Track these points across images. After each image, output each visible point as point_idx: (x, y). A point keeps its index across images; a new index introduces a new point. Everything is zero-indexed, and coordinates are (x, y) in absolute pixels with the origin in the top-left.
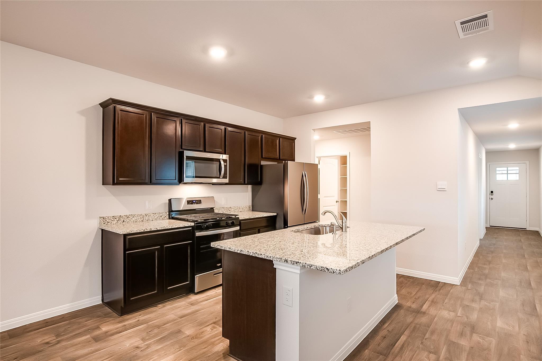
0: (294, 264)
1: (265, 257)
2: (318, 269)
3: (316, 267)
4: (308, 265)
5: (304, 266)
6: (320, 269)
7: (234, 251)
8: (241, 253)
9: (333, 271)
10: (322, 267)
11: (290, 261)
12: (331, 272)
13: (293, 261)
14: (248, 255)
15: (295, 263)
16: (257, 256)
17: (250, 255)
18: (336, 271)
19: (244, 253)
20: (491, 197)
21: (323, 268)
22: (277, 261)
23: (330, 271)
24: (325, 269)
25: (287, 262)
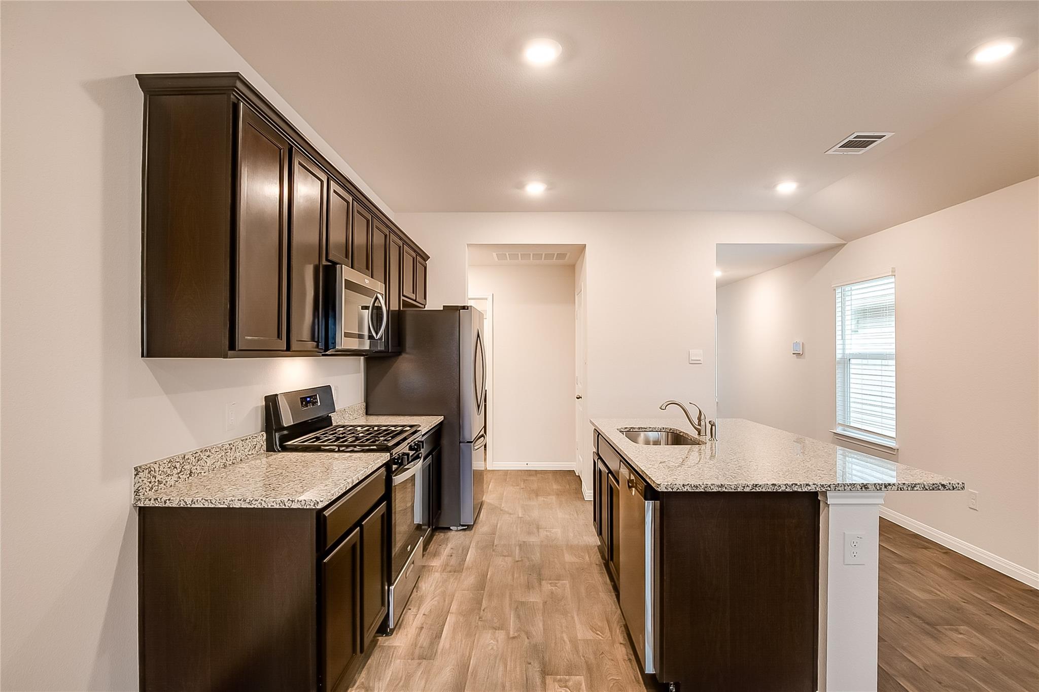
0: (881, 489)
1: (816, 488)
2: (927, 488)
3: (923, 486)
4: (909, 486)
5: (901, 488)
6: (931, 488)
7: (733, 490)
8: (754, 490)
9: (953, 487)
10: (934, 484)
11: (873, 486)
12: (949, 489)
13: (879, 485)
14: (773, 492)
15: (883, 486)
16: (796, 490)
17: (780, 490)
18: (957, 485)
19: (764, 490)
21: (936, 486)
22: (845, 490)
23: (947, 488)
24: (939, 486)
25: (866, 488)
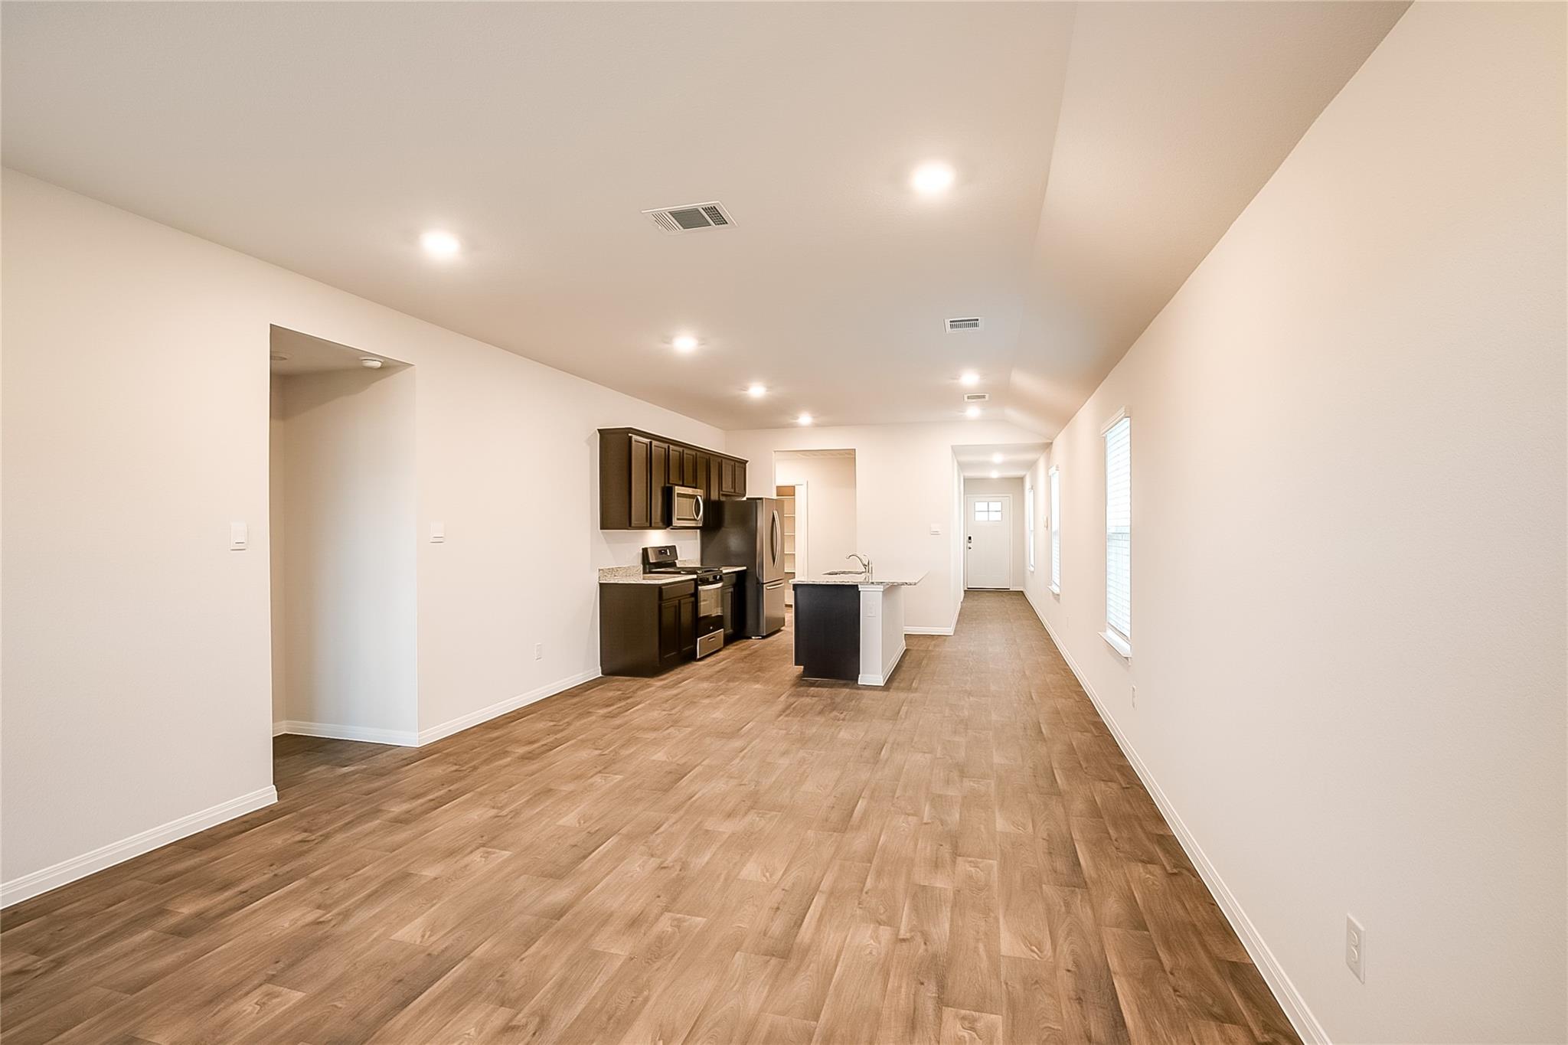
20: (969, 545)
